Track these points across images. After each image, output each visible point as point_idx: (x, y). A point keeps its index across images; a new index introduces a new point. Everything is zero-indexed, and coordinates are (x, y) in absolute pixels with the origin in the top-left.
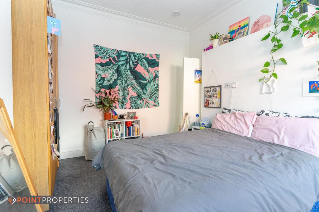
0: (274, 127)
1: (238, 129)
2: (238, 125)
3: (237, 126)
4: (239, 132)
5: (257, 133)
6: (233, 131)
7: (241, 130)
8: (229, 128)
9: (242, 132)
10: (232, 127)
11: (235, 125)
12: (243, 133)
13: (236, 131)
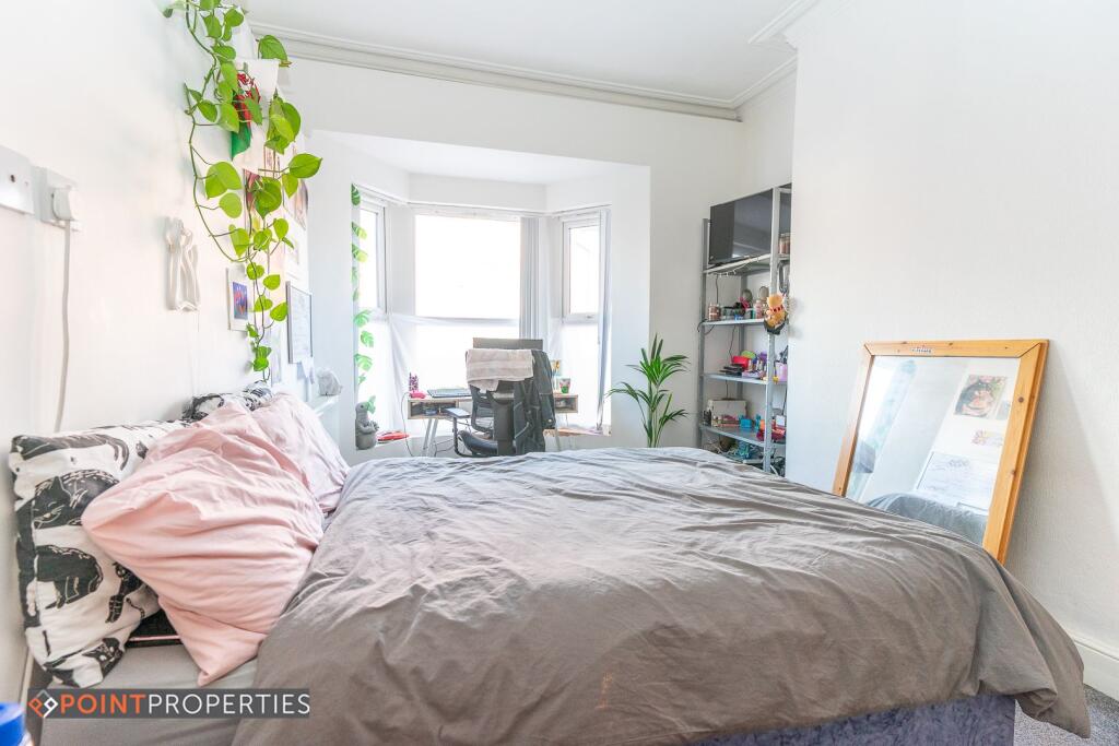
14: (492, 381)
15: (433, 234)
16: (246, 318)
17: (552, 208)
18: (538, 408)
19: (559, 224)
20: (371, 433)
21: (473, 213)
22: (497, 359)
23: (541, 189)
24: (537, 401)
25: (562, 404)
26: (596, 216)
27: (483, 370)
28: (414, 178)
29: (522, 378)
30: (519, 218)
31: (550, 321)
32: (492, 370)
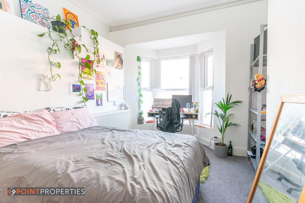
0: (73, 118)
1: (47, 131)
2: (44, 127)
3: (42, 128)
4: (49, 134)
5: (64, 127)
6: (43, 135)
7: (50, 130)
8: (35, 134)
9: (52, 131)
10: (38, 132)
11: (41, 128)
12: (54, 132)
13: (46, 133)
14: (160, 108)
15: (166, 66)
16: (80, 92)
17: (199, 51)
18: (173, 117)
19: (203, 56)
20: (142, 120)
21: (176, 58)
22: (161, 101)
23: (195, 46)
24: (173, 115)
25: (194, 116)
26: (212, 52)
27: (157, 105)
28: (158, 51)
29: (167, 107)
30: (188, 57)
31: (200, 89)
32: (159, 105)
